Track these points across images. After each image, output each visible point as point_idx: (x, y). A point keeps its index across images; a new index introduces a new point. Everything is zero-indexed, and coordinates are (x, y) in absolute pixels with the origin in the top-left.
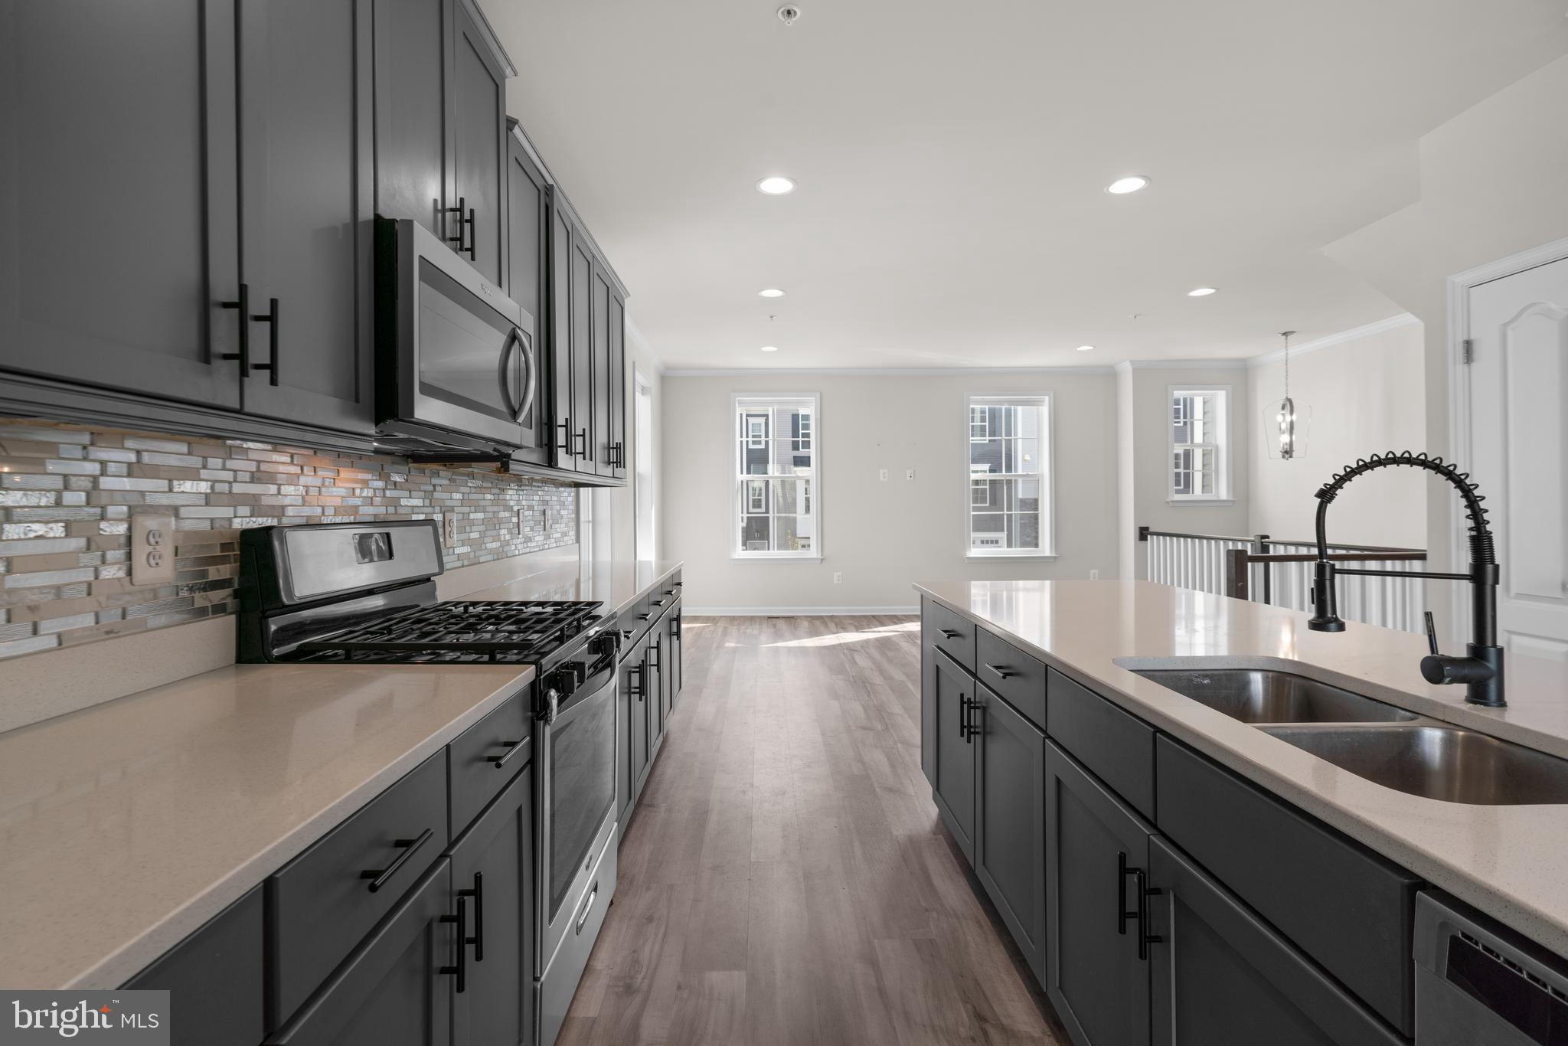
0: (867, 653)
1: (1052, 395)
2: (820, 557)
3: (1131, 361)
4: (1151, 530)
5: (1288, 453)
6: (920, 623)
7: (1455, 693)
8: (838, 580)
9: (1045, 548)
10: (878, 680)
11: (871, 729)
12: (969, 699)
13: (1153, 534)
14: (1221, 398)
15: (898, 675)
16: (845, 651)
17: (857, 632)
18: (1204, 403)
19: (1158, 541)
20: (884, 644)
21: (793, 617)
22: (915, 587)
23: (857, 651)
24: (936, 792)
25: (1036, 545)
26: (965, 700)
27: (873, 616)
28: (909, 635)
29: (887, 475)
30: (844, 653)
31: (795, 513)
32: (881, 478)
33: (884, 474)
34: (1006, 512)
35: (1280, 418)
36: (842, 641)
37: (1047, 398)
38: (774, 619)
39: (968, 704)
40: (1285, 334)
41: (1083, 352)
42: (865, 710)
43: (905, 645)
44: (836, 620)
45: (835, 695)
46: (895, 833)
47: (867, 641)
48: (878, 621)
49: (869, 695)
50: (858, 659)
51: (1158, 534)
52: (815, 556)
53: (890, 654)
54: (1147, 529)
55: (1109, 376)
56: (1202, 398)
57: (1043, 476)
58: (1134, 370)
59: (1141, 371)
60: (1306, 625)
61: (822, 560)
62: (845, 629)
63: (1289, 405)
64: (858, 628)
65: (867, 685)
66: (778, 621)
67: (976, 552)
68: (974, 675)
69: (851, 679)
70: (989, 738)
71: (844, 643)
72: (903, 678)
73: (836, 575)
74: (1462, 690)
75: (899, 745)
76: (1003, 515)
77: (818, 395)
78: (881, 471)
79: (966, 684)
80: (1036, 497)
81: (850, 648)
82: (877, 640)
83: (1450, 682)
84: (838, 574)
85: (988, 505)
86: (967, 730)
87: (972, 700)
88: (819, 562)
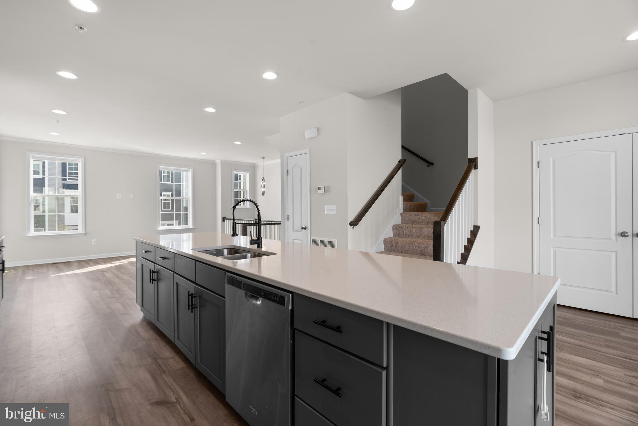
0: (111, 272)
1: (193, 169)
2: (84, 232)
3: (220, 160)
4: (226, 218)
5: (263, 194)
6: (135, 258)
7: (255, 246)
8: (95, 243)
9: (190, 225)
10: (117, 280)
11: (113, 297)
12: (153, 270)
13: (227, 219)
14: (248, 175)
15: (126, 277)
16: (100, 272)
17: (106, 264)
18: (244, 176)
19: (228, 221)
20: (119, 268)
21: (68, 262)
22: (133, 239)
23: (105, 271)
24: (142, 308)
25: (187, 224)
26: (151, 271)
27: (113, 257)
28: (132, 263)
29: (120, 196)
30: (99, 273)
31: (64, 212)
32: (118, 197)
33: (119, 195)
34: (175, 212)
35: (261, 183)
36: (97, 269)
37: (191, 169)
38: (56, 264)
39: (152, 272)
40: (263, 158)
41: (203, 155)
42: (111, 291)
43: (129, 267)
44: (94, 261)
45: (95, 289)
46: (125, 325)
47: (111, 267)
48: (116, 259)
49: (112, 286)
50: (106, 274)
51: (228, 219)
52: (81, 232)
53: (122, 271)
54: (225, 217)
55: (213, 164)
56: (243, 175)
57: (189, 198)
58: (221, 163)
59: (224, 163)
60: (231, 236)
61: (85, 234)
62: (98, 264)
63: (263, 179)
64: (105, 263)
65: (111, 283)
66: (59, 265)
67: (161, 228)
68: (154, 263)
69: (103, 282)
70: (159, 282)
71: (99, 269)
72: (129, 278)
73: (93, 240)
74: (256, 245)
75: (127, 300)
76: (174, 213)
77: (83, 158)
78: (118, 195)
79: (152, 266)
80: (187, 206)
81: (102, 271)
82: (116, 266)
83: (253, 244)
84: (94, 240)
85: (170, 209)
86: (152, 280)
87: (154, 271)
88: (84, 235)
